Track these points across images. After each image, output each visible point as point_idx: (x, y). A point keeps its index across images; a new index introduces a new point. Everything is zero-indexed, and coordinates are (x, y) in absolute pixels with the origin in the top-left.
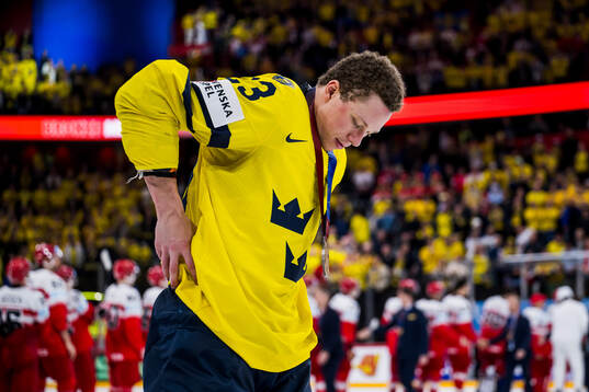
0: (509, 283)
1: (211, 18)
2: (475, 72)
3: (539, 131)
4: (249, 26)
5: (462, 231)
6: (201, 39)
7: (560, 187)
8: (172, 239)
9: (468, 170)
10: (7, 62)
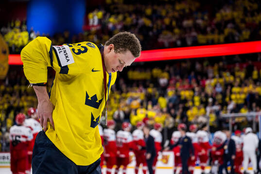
0: (224, 125)
1: (100, 14)
2: (210, 37)
3: (238, 62)
4: (116, 18)
5: (204, 104)
6: (96, 23)
7: (246, 85)
8: (45, 111)
9: (207, 78)
10: (16, 32)
